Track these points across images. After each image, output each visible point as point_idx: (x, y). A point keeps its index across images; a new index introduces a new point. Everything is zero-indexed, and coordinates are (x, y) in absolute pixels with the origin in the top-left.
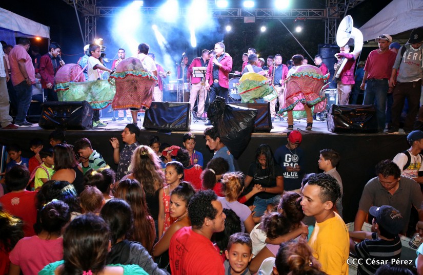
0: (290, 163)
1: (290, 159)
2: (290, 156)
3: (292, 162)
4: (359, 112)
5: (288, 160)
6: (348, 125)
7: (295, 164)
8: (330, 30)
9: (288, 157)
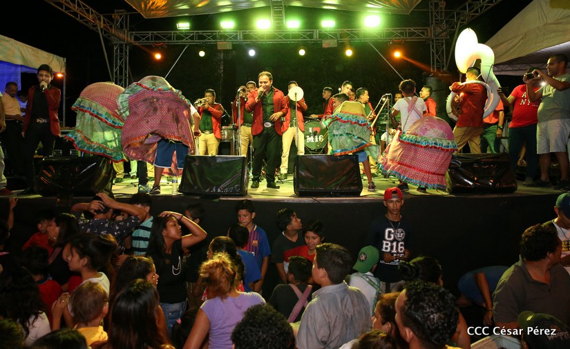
0: (392, 242)
1: (392, 235)
2: (393, 231)
3: (395, 240)
4: (485, 163)
5: (389, 237)
6: (471, 183)
7: (400, 243)
8: (437, 54)
9: (390, 232)
